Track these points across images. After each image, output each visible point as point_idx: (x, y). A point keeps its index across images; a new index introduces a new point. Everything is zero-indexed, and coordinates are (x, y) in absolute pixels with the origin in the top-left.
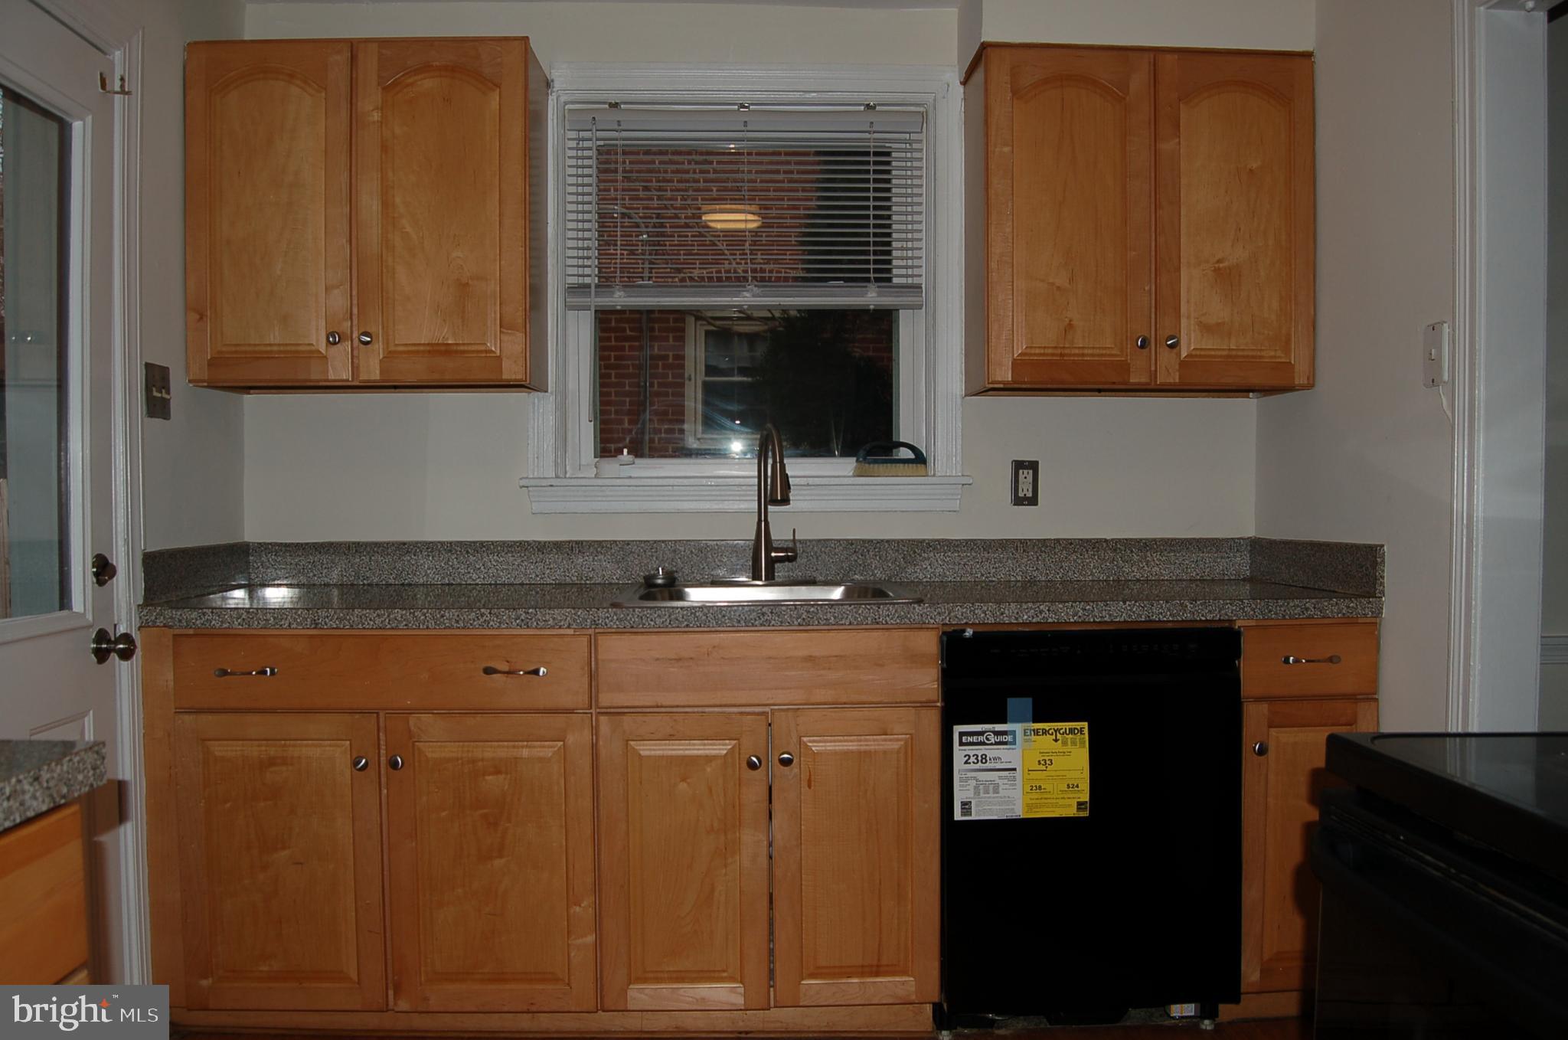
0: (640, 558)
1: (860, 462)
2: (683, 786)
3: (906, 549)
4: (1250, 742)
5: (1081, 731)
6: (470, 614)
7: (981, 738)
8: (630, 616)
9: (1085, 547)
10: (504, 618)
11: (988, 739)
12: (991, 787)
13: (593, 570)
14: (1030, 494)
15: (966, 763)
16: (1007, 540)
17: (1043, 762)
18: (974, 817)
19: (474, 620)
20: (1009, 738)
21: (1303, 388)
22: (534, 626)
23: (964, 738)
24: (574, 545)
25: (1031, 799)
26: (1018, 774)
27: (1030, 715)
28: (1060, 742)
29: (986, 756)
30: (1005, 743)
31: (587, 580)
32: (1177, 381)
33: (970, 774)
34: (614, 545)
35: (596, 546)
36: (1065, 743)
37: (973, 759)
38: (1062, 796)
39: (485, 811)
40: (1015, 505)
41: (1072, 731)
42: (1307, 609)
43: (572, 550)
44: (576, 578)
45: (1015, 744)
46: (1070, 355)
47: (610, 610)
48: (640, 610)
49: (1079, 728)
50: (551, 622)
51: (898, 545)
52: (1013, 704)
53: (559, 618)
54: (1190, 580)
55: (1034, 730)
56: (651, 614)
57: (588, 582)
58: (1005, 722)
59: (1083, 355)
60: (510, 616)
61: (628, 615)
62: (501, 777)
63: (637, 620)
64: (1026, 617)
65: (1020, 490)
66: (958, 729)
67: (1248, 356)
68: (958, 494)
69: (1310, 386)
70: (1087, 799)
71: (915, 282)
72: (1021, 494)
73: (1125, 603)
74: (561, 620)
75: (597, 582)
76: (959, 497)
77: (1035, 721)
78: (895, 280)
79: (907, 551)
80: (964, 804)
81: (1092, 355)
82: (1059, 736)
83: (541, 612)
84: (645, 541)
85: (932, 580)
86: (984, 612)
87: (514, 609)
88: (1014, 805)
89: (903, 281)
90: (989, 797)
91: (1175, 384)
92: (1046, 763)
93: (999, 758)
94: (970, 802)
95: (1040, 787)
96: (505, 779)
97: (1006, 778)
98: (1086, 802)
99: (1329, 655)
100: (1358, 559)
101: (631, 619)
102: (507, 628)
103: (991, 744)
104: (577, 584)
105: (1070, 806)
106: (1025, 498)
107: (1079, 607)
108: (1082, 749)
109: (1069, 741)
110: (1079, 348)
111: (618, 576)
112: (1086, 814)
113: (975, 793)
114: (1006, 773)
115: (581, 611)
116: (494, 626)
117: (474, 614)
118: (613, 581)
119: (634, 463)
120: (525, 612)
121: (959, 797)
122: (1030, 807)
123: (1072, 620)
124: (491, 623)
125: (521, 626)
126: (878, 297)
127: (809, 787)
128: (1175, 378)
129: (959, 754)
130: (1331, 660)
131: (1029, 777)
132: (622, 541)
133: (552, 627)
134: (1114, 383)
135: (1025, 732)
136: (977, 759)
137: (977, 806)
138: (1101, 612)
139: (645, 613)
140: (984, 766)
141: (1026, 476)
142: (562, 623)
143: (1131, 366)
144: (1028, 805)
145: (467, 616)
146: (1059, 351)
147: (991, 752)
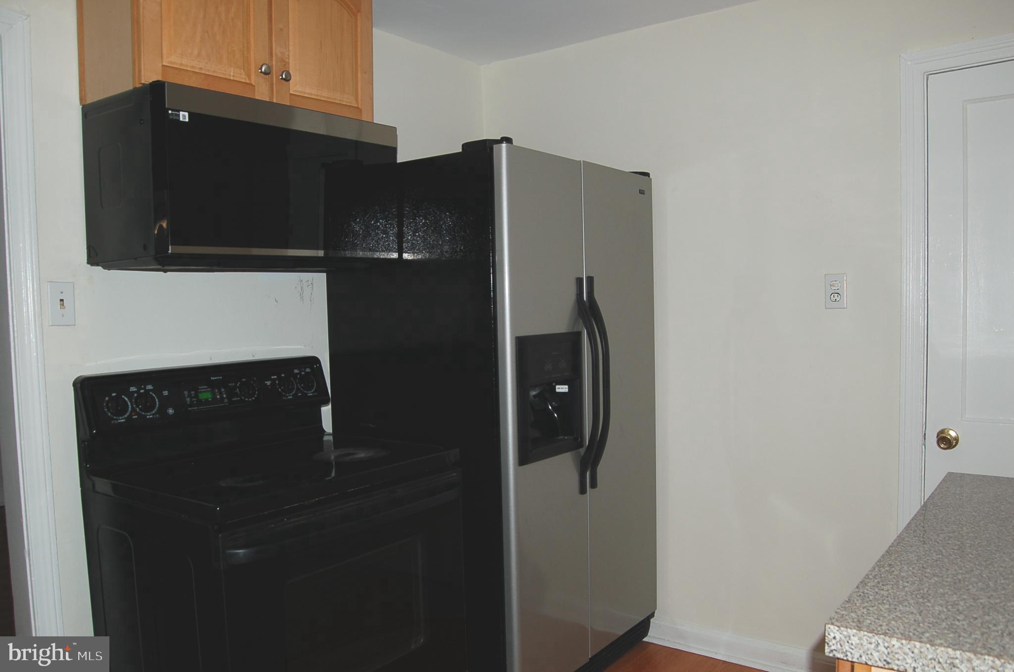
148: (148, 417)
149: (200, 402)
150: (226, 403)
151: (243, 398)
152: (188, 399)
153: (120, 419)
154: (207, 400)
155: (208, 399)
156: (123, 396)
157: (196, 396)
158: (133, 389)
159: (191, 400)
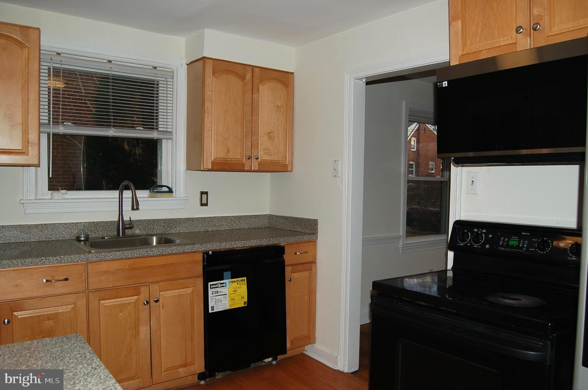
0: (71, 229)
1: (152, 192)
2: (120, 314)
3: (167, 222)
4: (287, 279)
5: (244, 280)
6: (37, 260)
7: (216, 286)
8: (101, 256)
9: (222, 219)
10: (51, 260)
11: (218, 286)
12: (220, 301)
13: (52, 235)
14: (206, 203)
15: (212, 294)
16: (199, 218)
17: (234, 291)
18: (215, 311)
19: (39, 262)
20: (225, 285)
21: (290, 171)
22: (63, 262)
23: (212, 286)
24: (43, 226)
25: (231, 303)
26: (227, 296)
27: (230, 277)
28: (239, 284)
29: (218, 291)
30: (223, 286)
31: (49, 239)
32: (258, 169)
33: (214, 297)
34: (60, 225)
35: (53, 226)
36: (240, 284)
37: (214, 293)
38: (240, 301)
39: (44, 335)
40: (201, 206)
41: (242, 280)
42: (300, 239)
43: (43, 228)
44: (44, 239)
45: (226, 286)
46: (228, 160)
47: (93, 254)
48: (104, 253)
49: (244, 279)
50: (70, 260)
51: (165, 221)
52: (226, 274)
53: (73, 259)
54: (252, 228)
55: (231, 281)
56: (108, 255)
57: (49, 240)
58: (223, 280)
59: (232, 161)
60: (53, 259)
61: (100, 255)
62: (51, 321)
63: (103, 257)
64: (228, 246)
65: (203, 201)
66: (210, 283)
67: (276, 162)
68: (184, 203)
69: (292, 171)
70: (247, 301)
71: (168, 130)
72: (203, 203)
73: (255, 240)
74: (74, 260)
75: (54, 240)
76: (184, 204)
77: (232, 278)
78: (160, 129)
79: (168, 223)
80: (212, 307)
81: (234, 161)
82: (238, 282)
83: (66, 257)
84: (73, 223)
85: (176, 232)
86: (216, 246)
87: (55, 257)
88: (226, 305)
89: (162, 129)
90: (219, 304)
91: (257, 170)
92: (235, 291)
93: (222, 291)
94: (214, 306)
95: (234, 299)
96: (52, 321)
97: (224, 297)
98: (246, 302)
99: (306, 251)
100: (310, 223)
101: (101, 257)
102: (52, 264)
103: (220, 287)
104: (45, 241)
105: (242, 303)
106: (204, 204)
107: (242, 242)
108: (245, 286)
109: (241, 284)
110: (230, 158)
111: (62, 237)
112: (246, 305)
113: (215, 304)
114: (224, 296)
115: (82, 255)
116: (47, 263)
117: (39, 260)
118: (60, 239)
119: (67, 193)
120: (60, 257)
121: (210, 305)
122: (231, 306)
123: (241, 246)
124: (46, 263)
125: (58, 263)
126: (157, 135)
127: (163, 308)
128: (257, 169)
129: (210, 291)
130: (306, 252)
131: (230, 296)
132: (64, 223)
133: (71, 262)
134: (240, 170)
135: (229, 282)
136: (215, 292)
137: (216, 307)
138: (248, 243)
139: (106, 254)
140: (218, 294)
141: (204, 196)
142: (75, 260)
143: (245, 164)
144: (230, 305)
145: (36, 261)
146: (225, 159)
147: (219, 290)
148: (475, 246)
149: (508, 246)
150: (524, 250)
151: (537, 250)
152: (501, 243)
153: (461, 244)
154: (512, 246)
155: (514, 245)
156: (469, 233)
157: (508, 242)
158: (476, 230)
159: (503, 243)
